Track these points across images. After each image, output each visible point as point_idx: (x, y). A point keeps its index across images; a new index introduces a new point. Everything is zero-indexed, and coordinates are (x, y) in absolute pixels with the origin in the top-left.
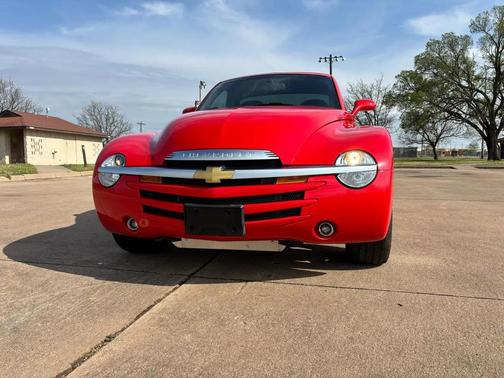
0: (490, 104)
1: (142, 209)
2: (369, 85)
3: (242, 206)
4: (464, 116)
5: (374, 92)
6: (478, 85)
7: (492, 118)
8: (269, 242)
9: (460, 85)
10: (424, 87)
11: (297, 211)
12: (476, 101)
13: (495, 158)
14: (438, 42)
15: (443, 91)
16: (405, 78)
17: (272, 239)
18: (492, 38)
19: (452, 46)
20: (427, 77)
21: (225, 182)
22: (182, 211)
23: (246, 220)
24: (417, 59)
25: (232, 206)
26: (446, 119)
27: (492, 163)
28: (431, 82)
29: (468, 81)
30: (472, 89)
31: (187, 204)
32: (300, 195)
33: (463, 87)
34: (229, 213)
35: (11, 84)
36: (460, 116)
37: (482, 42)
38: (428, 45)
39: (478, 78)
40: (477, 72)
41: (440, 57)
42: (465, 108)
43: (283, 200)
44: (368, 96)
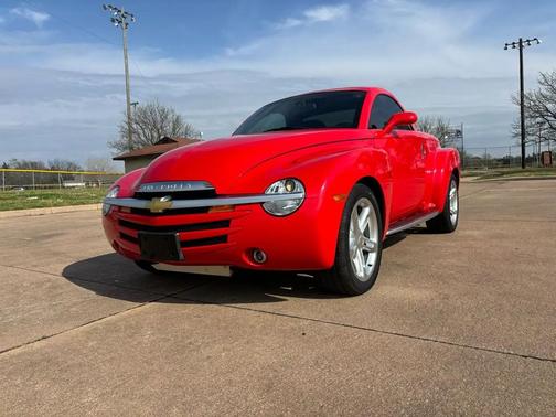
1: (119, 235)
3: (177, 234)
8: (222, 267)
11: (223, 239)
17: (225, 265)
21: (168, 212)
22: (137, 237)
23: (181, 247)
31: (141, 232)
32: (225, 223)
35: (173, 111)
43: (212, 228)
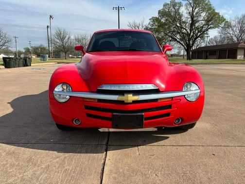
0: (189, 35)
1: (86, 115)
2: (138, 23)
3: (143, 114)
4: (178, 40)
5: (140, 27)
6: (184, 25)
7: (189, 41)
9: (177, 26)
10: (161, 25)
11: (168, 114)
12: (183, 33)
13: (190, 59)
14: (168, 4)
15: (169, 27)
16: (154, 20)
18: (191, 4)
19: (174, 6)
20: (163, 20)
21: (135, 102)
22: (111, 117)
23: (145, 120)
24: (159, 12)
25: (139, 114)
26: (171, 41)
27: (189, 62)
28: (165, 23)
29: (180, 24)
30: (182, 28)
32: (170, 107)
33: (178, 27)
34: (137, 118)
36: (176, 40)
37: (186, 5)
38: (164, 6)
39: (184, 22)
40: (184, 19)
41: (169, 12)
42: (178, 36)
44: (137, 29)
